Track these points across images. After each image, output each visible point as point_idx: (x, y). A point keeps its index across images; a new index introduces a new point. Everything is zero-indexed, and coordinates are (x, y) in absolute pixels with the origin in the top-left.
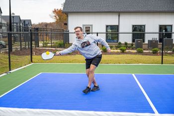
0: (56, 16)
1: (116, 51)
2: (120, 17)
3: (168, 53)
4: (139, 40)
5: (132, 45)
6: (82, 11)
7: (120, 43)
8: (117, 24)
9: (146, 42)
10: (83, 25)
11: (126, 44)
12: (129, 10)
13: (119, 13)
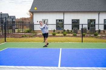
0: (30, 14)
1: (61, 35)
2: (65, 15)
3: (91, 36)
4: (76, 28)
5: (72, 31)
6: (42, 11)
7: (64, 30)
8: (63, 19)
9: (80, 29)
10: (43, 20)
11: (68, 30)
12: (70, 10)
13: (64, 12)
